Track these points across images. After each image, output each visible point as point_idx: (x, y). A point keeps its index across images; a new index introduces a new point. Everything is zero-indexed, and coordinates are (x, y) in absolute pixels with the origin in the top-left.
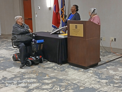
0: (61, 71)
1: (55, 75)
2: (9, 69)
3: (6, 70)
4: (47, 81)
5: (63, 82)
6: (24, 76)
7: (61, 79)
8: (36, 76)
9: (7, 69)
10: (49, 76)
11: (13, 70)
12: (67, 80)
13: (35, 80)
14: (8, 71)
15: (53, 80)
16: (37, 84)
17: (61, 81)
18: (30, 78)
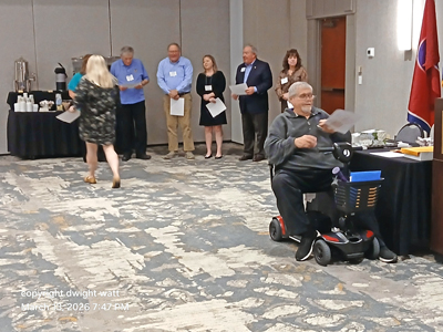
0: (397, 278)
1: (366, 289)
2: (225, 250)
3: (216, 252)
4: (329, 304)
5: (386, 316)
6: (262, 279)
7: (383, 304)
8: (302, 282)
9: (221, 251)
10: (344, 289)
11: (236, 255)
12: (402, 310)
13: (293, 295)
14: (222, 257)
15: (354, 303)
16: (294, 309)
17: (381, 309)
18: (278, 287)
